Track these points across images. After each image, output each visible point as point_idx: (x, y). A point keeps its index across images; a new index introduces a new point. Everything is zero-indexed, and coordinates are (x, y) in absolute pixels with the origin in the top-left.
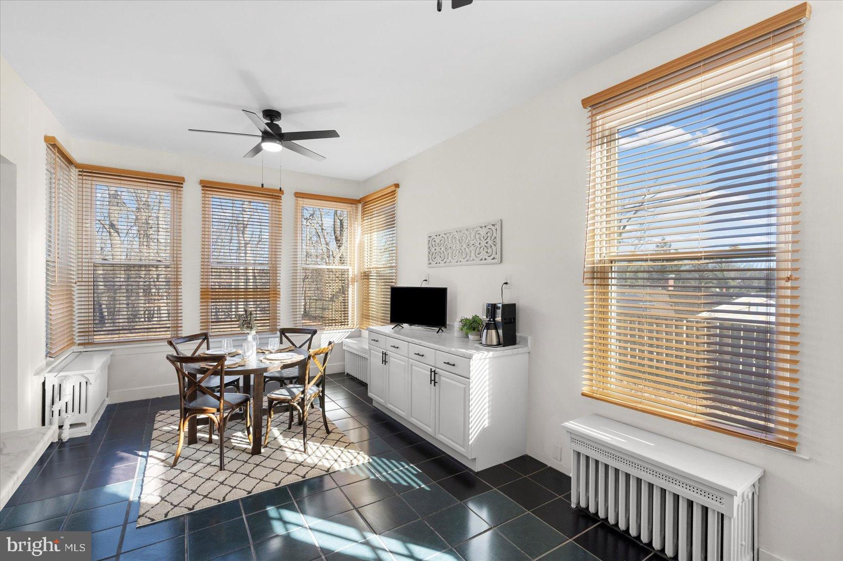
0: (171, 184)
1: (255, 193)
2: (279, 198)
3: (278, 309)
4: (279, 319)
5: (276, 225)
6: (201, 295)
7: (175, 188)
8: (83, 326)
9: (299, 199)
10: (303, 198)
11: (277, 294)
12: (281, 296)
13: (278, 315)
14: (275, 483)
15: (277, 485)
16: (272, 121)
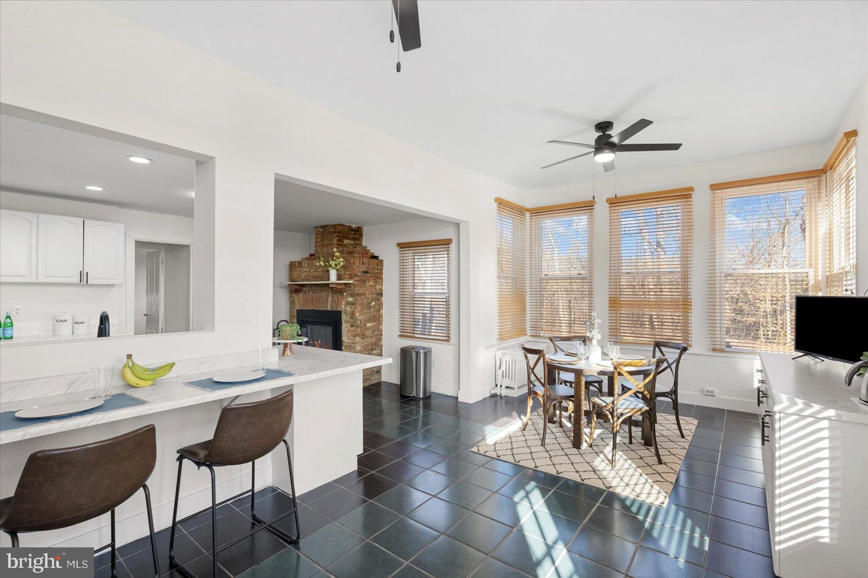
0: (584, 208)
1: (661, 198)
2: (688, 196)
3: (690, 322)
4: (691, 334)
5: (687, 227)
6: (610, 303)
7: (589, 211)
8: (533, 323)
9: (716, 192)
10: (722, 189)
11: (688, 305)
12: (693, 307)
13: (690, 329)
14: (557, 471)
15: (558, 473)
16: (604, 132)
